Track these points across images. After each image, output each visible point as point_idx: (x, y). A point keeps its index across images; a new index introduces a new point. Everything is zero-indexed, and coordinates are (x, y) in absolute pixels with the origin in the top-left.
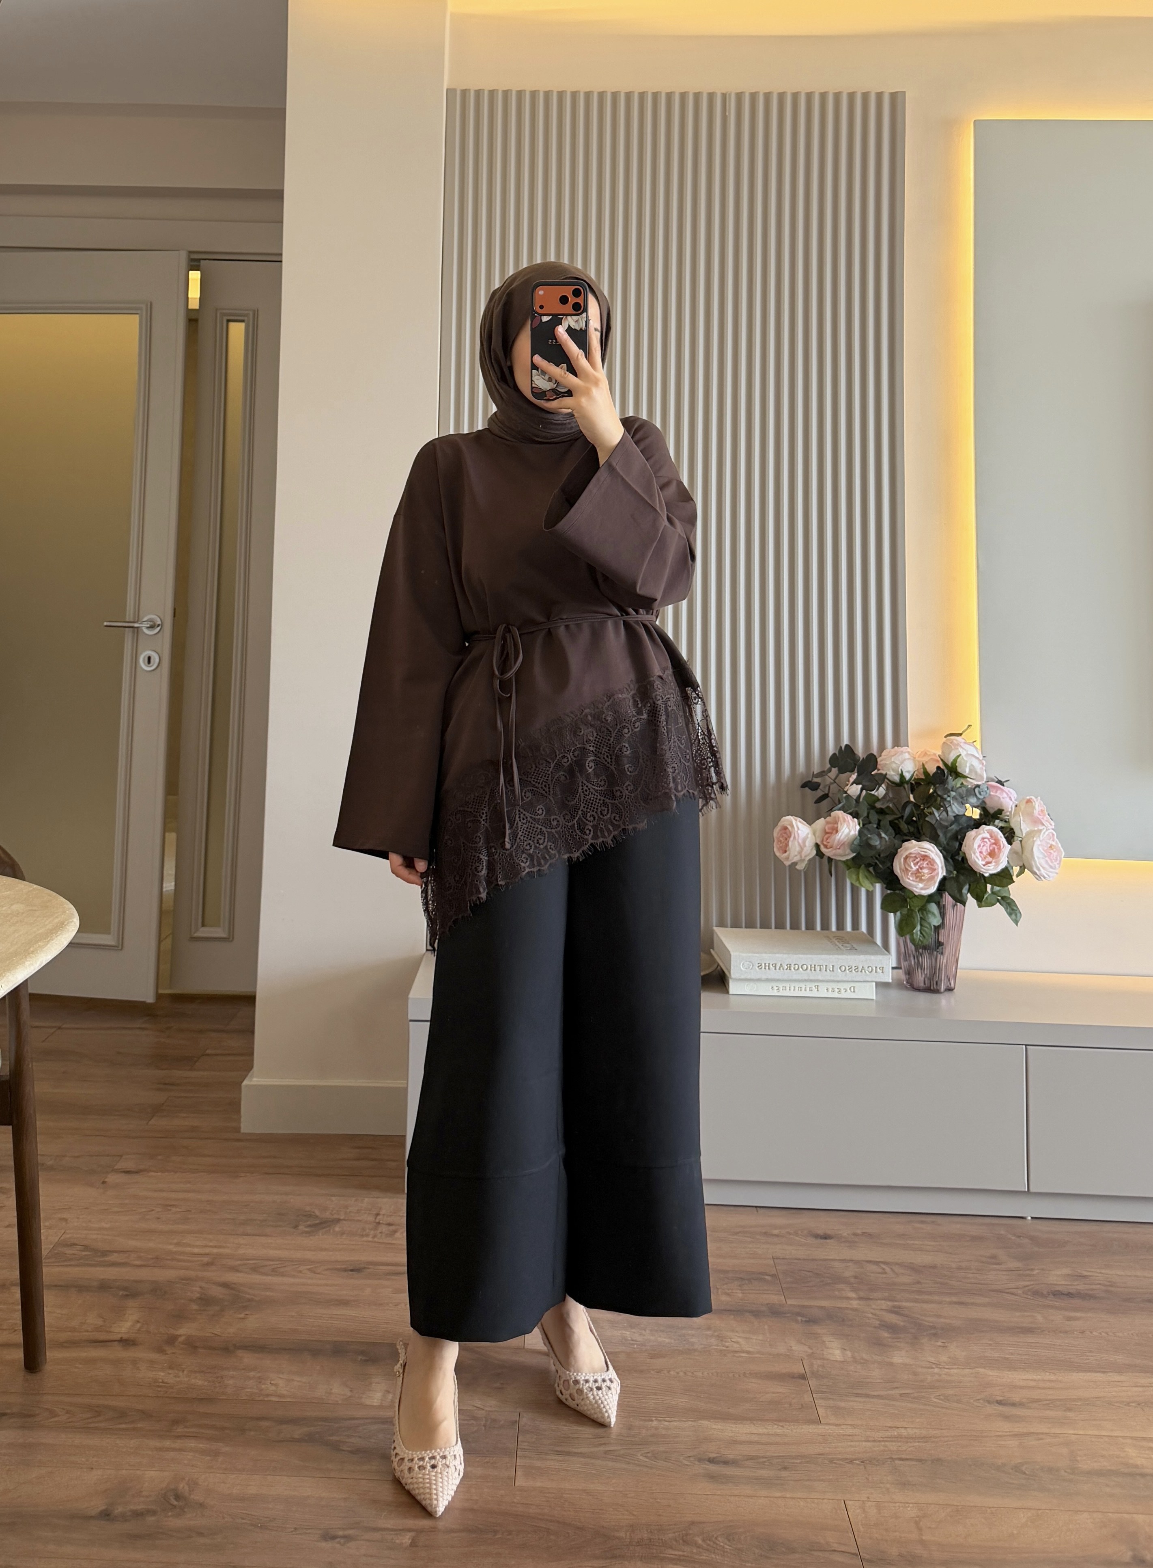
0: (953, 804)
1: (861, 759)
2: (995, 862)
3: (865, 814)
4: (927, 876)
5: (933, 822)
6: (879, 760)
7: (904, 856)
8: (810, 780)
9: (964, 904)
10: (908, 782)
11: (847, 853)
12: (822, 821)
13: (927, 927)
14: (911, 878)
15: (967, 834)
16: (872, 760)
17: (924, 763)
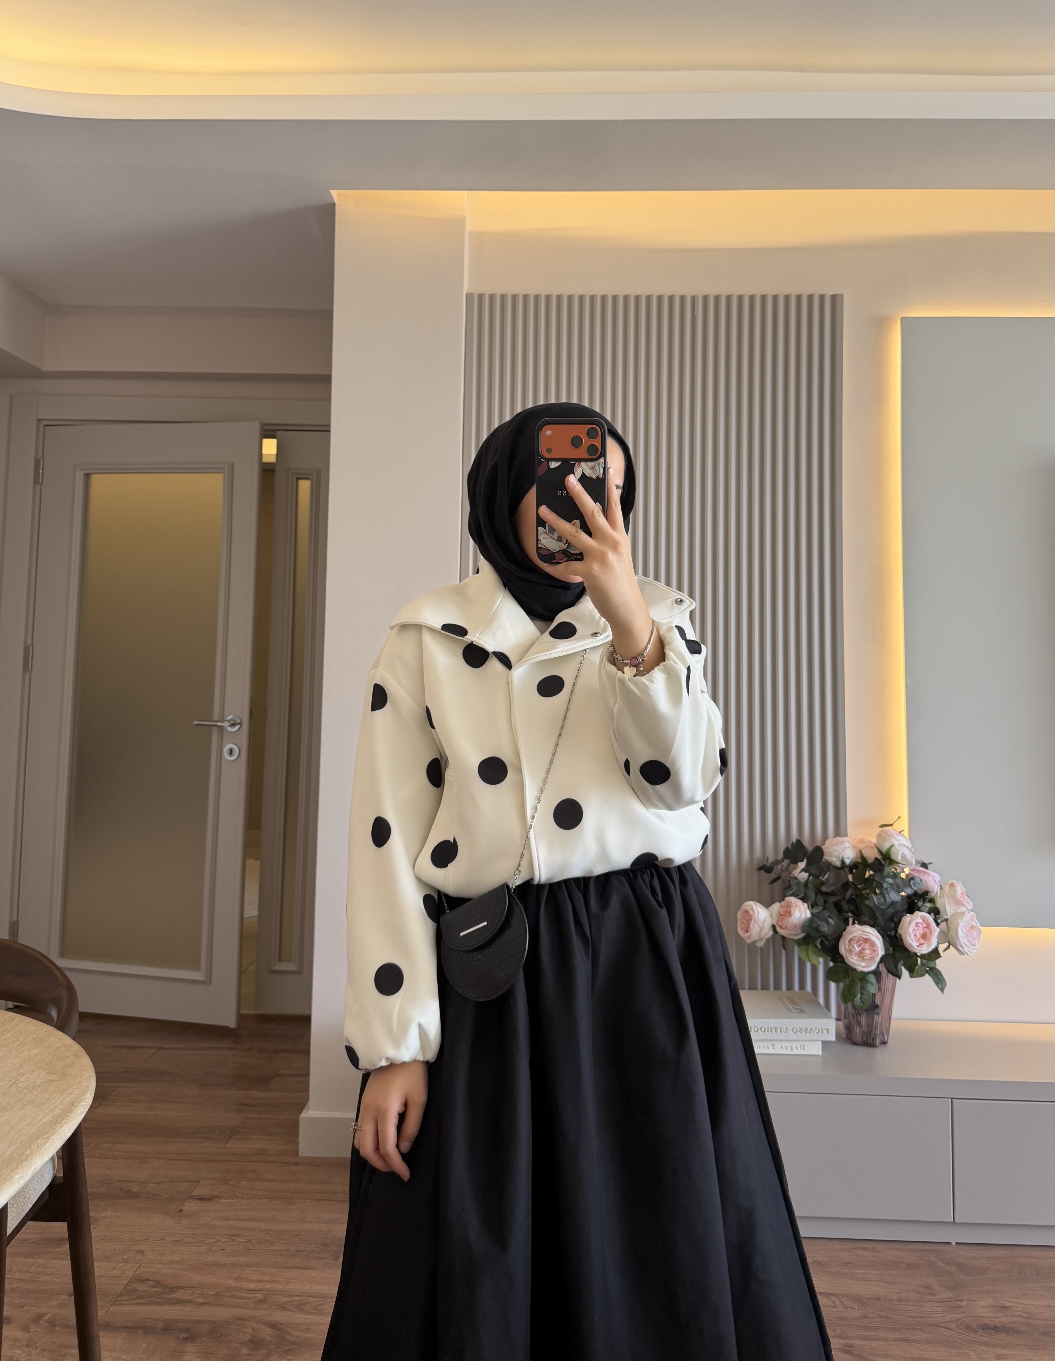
0: (890, 891)
1: (810, 851)
2: (927, 944)
3: (813, 898)
4: (868, 957)
5: (872, 905)
6: (823, 847)
7: (849, 939)
8: (766, 864)
9: (899, 977)
10: (847, 867)
11: (798, 933)
12: (776, 906)
13: (866, 995)
14: (855, 958)
15: (903, 919)
16: (819, 851)
17: (861, 848)
